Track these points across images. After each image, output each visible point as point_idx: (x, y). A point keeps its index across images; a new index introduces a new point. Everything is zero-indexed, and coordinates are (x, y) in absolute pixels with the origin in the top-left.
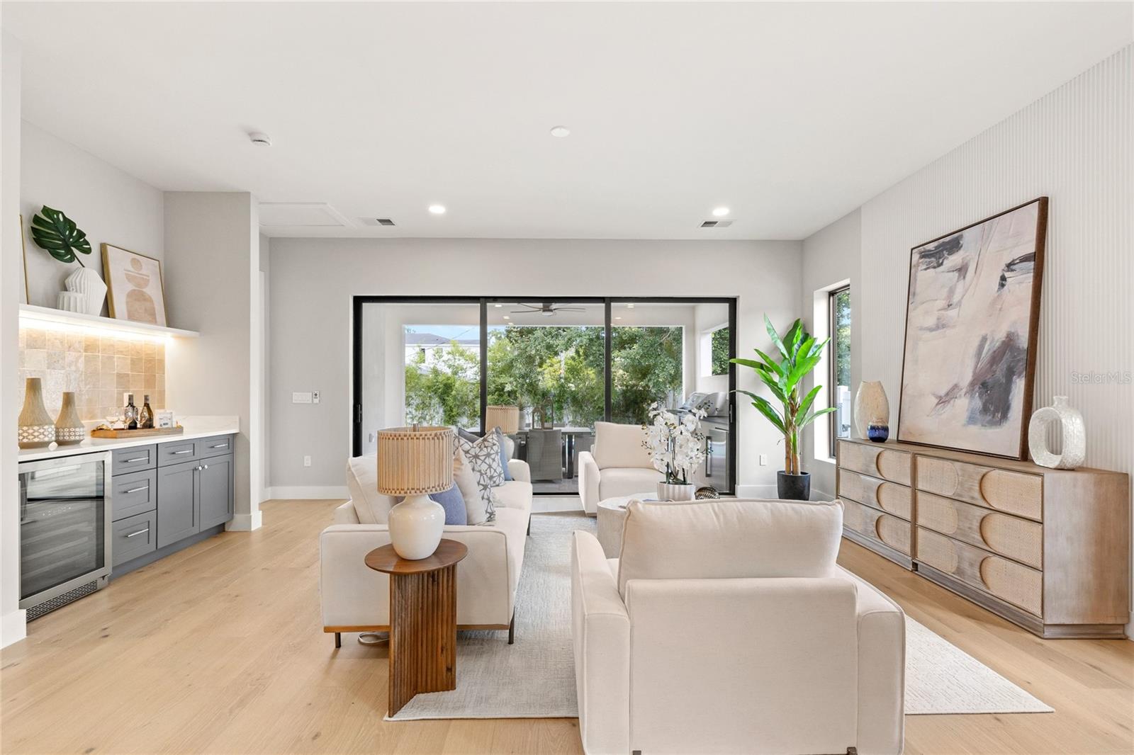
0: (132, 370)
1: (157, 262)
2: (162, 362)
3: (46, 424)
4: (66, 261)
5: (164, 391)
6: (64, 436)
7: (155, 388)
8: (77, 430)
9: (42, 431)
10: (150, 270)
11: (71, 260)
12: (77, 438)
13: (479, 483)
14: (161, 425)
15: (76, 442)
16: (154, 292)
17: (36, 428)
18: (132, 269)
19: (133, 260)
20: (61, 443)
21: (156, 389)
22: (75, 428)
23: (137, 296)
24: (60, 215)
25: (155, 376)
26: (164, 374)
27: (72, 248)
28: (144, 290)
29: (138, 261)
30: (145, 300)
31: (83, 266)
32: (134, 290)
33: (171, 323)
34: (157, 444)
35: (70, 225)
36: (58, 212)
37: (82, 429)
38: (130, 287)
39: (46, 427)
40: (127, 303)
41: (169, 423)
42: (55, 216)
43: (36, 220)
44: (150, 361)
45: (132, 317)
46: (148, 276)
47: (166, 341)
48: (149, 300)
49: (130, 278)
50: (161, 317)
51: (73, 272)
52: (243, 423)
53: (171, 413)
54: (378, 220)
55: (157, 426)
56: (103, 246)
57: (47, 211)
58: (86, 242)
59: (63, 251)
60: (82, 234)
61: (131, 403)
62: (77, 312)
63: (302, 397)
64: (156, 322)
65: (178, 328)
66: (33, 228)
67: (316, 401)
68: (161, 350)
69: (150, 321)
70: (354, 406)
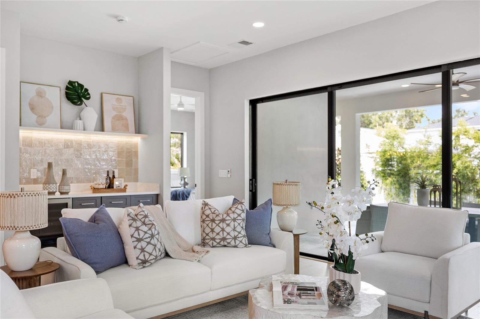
0: (118, 157)
1: (132, 98)
2: (136, 153)
3: (51, 184)
4: (79, 105)
5: (138, 168)
6: (62, 190)
7: (132, 167)
8: (65, 187)
9: (49, 187)
10: (127, 102)
11: (81, 104)
12: (67, 191)
13: (132, 236)
14: (116, 187)
15: (67, 193)
16: (129, 115)
17: (47, 185)
18: (116, 104)
19: (118, 98)
21: (133, 167)
22: (64, 186)
23: (119, 118)
24: (76, 83)
25: (132, 160)
26: (138, 159)
27: (83, 99)
28: (123, 114)
29: (120, 99)
30: (122, 119)
31: (87, 106)
32: (117, 115)
33: (138, 131)
34: (101, 197)
35: (81, 86)
36: (75, 82)
37: (67, 187)
38: (114, 113)
39: (51, 185)
40: (112, 122)
41: (120, 187)
42: (74, 84)
43: (67, 88)
44: (129, 152)
45: (114, 130)
46: (126, 106)
47: (137, 139)
48: (126, 119)
49: (114, 109)
50: (132, 127)
51: (82, 110)
52: (161, 188)
53: (121, 181)
54: (240, 43)
55: (115, 187)
56: (102, 94)
57: (70, 83)
58: (89, 94)
59: (76, 101)
60: (86, 90)
61: (108, 175)
62: (80, 130)
63: (223, 173)
64: (128, 130)
65: (139, 133)
66: (66, 92)
67: (229, 176)
68: (136, 146)
69: (125, 130)
70: (250, 180)
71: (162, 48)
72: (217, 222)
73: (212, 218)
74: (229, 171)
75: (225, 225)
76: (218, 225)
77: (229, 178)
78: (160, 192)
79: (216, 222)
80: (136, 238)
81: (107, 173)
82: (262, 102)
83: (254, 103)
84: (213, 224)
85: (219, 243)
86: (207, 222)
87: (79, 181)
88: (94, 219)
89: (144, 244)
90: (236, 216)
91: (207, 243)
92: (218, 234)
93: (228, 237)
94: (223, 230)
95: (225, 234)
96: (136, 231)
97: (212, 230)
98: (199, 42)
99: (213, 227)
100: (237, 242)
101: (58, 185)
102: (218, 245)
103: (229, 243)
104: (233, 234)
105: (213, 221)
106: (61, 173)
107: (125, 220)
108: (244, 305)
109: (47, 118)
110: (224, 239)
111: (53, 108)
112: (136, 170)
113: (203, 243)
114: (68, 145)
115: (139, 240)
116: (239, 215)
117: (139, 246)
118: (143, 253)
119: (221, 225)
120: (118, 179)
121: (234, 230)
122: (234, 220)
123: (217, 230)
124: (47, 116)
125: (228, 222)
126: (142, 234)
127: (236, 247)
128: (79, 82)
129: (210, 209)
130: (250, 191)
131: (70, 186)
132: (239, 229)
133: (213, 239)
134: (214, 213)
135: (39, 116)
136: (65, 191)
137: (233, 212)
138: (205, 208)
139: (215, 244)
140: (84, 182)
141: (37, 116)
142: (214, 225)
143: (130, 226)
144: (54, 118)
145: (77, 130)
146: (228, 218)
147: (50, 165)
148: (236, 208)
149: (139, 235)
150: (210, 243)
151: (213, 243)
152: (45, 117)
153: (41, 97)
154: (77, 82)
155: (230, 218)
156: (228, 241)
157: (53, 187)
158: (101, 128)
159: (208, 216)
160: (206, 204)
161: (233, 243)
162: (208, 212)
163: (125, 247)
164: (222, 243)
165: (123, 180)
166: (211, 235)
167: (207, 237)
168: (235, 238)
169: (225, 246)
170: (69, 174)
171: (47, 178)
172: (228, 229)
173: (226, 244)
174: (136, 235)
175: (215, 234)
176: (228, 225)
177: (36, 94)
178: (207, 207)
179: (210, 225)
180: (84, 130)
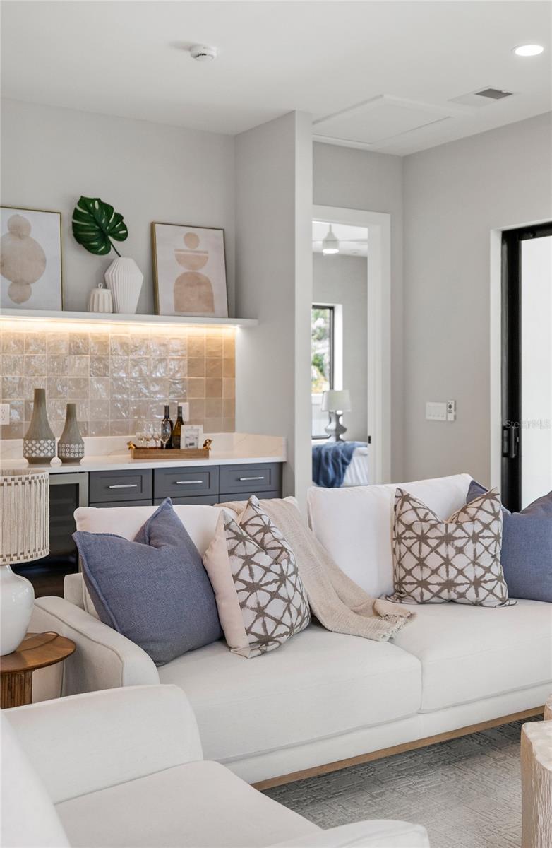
0: (189, 374)
1: (222, 231)
2: (230, 363)
3: (42, 439)
4: (103, 253)
5: (234, 400)
6: (66, 452)
7: (221, 396)
8: (72, 446)
9: (38, 445)
10: (210, 244)
11: (106, 251)
12: (77, 456)
13: (236, 578)
14: (187, 446)
15: (76, 460)
16: (214, 273)
17: (34, 442)
18: (184, 247)
19: (188, 235)
20: (65, 461)
21: (223, 397)
22: (70, 444)
23: (191, 281)
24: (96, 202)
25: (221, 380)
26: (234, 377)
27: (110, 238)
28: (200, 271)
29: (194, 235)
30: (200, 284)
31: (120, 256)
32: (186, 274)
33: (235, 311)
34: (153, 470)
35: (107, 208)
36: (93, 200)
37: (77, 446)
38: (181, 270)
39: (42, 442)
40: (175, 291)
41: (195, 444)
42: (91, 205)
43: (76, 215)
44: (214, 362)
45: (182, 311)
46: (206, 252)
47: (232, 332)
48: (208, 284)
49: (180, 259)
50: (221, 303)
51: (108, 265)
52: (290, 448)
53: (198, 430)
54: (480, 94)
55: (183, 446)
56: (152, 226)
57: (84, 202)
58: (124, 227)
59: (96, 243)
60: (119, 218)
61: (167, 417)
62: (104, 312)
63: (435, 411)
64: (213, 311)
65: (237, 317)
66: (73, 223)
67: (451, 417)
68: (230, 346)
69: (205, 310)
70: (504, 428)
71: (292, 113)
72: (433, 543)
73: (420, 533)
74: (450, 407)
75: (451, 551)
76: (434, 550)
77: (451, 422)
78: (287, 458)
79: (429, 541)
80: (244, 582)
81: (166, 411)
82: (535, 236)
83: (513, 239)
84: (424, 546)
85: (437, 595)
86: (409, 543)
87: (102, 430)
88: (147, 535)
89: (262, 597)
90: (478, 527)
91: (409, 594)
92: (435, 572)
93: (460, 579)
94: (447, 562)
95: (453, 572)
96: (244, 565)
97: (421, 563)
98: (381, 96)
99: (424, 554)
100: (483, 593)
101: (58, 439)
102: (434, 600)
103: (462, 595)
104: (472, 572)
105: (423, 538)
106: (63, 413)
107: (218, 538)
108: (500, 749)
109: (32, 285)
110: (449, 585)
111: (44, 261)
112: (231, 404)
113: (399, 593)
114: (77, 347)
115: (252, 588)
116: (487, 526)
117: (252, 603)
118: (260, 620)
119: (442, 549)
120: (189, 427)
121: (475, 562)
122: (475, 538)
123: (434, 561)
124: (34, 281)
125: (459, 543)
126: (258, 572)
127: (478, 604)
128: (103, 200)
129: (414, 509)
130: (504, 455)
131: (83, 443)
132: (486, 560)
133: (424, 584)
134: (423, 520)
135: (15, 282)
136: (72, 455)
137: (473, 519)
138: (402, 506)
139: (427, 596)
140: (113, 434)
141: (10, 282)
142: (426, 550)
143: (231, 552)
144: (46, 285)
145: (98, 312)
146: (459, 533)
147: (39, 395)
148: (480, 508)
149: (252, 575)
150: (417, 593)
151: (422, 594)
152: (28, 284)
153: (20, 237)
154: (99, 200)
155: (463, 534)
156: (461, 589)
157: (46, 448)
158: (152, 307)
159: (409, 527)
160: (404, 498)
161: (471, 595)
162: (409, 517)
163: (218, 602)
164: (445, 594)
165: (201, 428)
166: (417, 573)
167: (409, 579)
168: (477, 583)
169: (452, 601)
170: (82, 415)
171: (33, 425)
172: (460, 561)
173: (454, 596)
174: (245, 575)
175: (427, 572)
176: (460, 550)
177: (8, 231)
178: (407, 506)
179: (415, 549)
180: (113, 312)
